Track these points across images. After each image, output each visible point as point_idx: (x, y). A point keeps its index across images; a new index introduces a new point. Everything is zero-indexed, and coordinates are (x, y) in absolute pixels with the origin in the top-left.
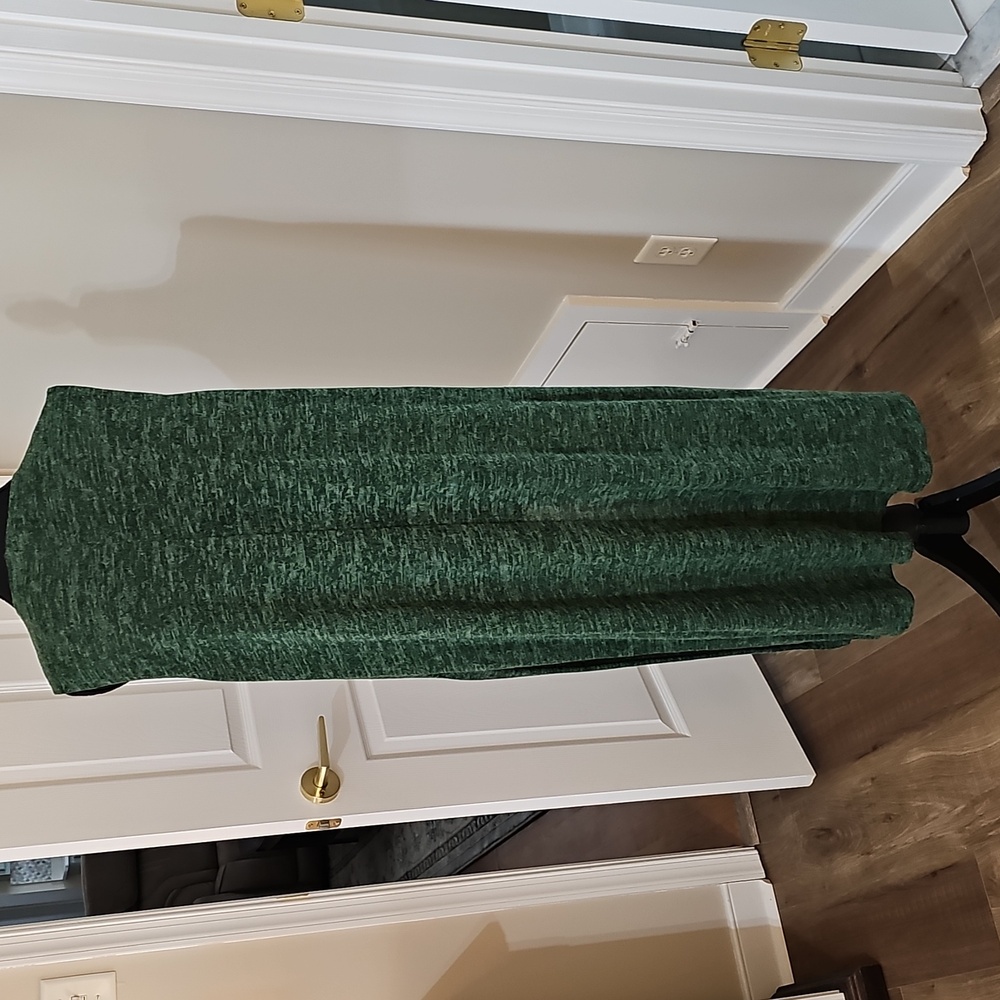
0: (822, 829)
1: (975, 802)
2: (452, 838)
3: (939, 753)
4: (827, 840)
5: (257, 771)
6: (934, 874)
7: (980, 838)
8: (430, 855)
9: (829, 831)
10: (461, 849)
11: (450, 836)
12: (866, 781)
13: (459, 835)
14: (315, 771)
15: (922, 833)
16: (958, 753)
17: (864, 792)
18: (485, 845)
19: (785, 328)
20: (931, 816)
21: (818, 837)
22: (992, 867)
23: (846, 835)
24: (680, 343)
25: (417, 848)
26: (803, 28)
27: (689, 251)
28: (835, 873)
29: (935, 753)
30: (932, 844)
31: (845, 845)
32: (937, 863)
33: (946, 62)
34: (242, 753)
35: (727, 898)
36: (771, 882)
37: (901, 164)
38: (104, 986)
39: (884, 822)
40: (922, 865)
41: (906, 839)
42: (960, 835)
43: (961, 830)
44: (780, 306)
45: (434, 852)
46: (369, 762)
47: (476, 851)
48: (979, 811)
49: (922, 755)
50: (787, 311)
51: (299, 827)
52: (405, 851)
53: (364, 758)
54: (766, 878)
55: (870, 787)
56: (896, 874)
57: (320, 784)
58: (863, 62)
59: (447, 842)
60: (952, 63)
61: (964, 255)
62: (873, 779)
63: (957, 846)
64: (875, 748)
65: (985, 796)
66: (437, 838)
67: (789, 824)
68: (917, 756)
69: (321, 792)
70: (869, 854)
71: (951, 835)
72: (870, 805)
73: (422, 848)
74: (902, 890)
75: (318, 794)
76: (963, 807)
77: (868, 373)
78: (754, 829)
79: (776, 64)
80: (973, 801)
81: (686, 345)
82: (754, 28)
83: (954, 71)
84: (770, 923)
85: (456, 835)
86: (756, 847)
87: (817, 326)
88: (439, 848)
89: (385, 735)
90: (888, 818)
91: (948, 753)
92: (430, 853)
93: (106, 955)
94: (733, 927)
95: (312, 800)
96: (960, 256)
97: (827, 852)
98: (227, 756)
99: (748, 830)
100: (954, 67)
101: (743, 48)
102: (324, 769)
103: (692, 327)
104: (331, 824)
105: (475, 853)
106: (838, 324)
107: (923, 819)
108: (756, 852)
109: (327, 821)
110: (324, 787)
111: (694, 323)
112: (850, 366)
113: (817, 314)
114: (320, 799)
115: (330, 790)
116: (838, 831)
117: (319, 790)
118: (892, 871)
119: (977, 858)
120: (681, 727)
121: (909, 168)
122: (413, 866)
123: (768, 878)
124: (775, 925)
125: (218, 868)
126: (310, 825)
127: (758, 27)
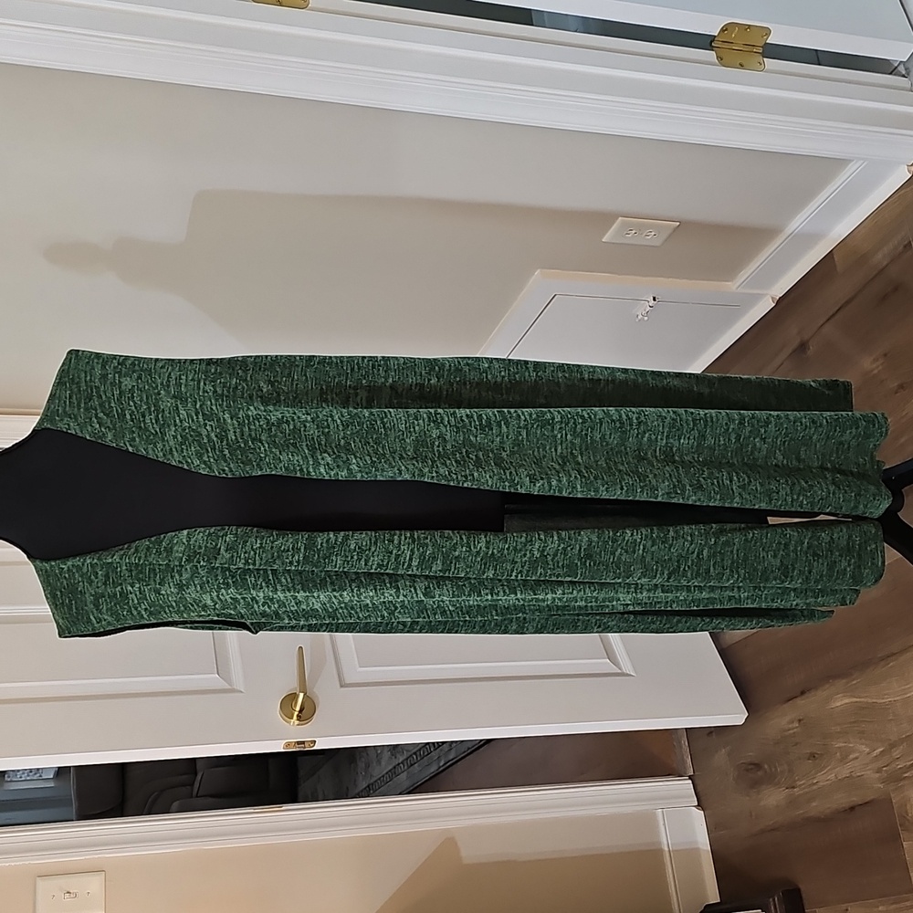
0: (751, 764)
1: (893, 746)
2: (411, 756)
3: (862, 700)
4: (755, 773)
5: (241, 694)
6: (852, 808)
7: (896, 778)
8: (390, 771)
9: (757, 766)
10: (419, 766)
11: (410, 753)
12: (793, 722)
13: (418, 753)
14: (293, 697)
15: (844, 772)
16: (878, 701)
17: (791, 732)
18: (441, 764)
19: (736, 307)
20: (852, 756)
21: (747, 770)
22: (906, 805)
23: (773, 770)
24: (640, 317)
25: (379, 762)
26: (767, 32)
27: (653, 233)
28: (762, 803)
29: (858, 700)
30: (851, 782)
31: (771, 779)
32: (856, 799)
33: (896, 68)
34: (227, 679)
35: (661, 823)
36: (703, 810)
37: (850, 161)
38: (94, 884)
39: (809, 759)
40: (841, 800)
41: (826, 777)
42: (877, 775)
43: (879, 770)
44: (733, 286)
45: (395, 767)
46: (343, 689)
47: (433, 769)
48: (896, 753)
49: (847, 701)
50: (740, 290)
51: (277, 747)
52: (368, 766)
53: (338, 685)
54: (698, 805)
55: (797, 727)
56: (817, 807)
57: (298, 709)
58: (819, 64)
59: (407, 759)
60: (902, 69)
61: (905, 246)
62: (800, 721)
63: (874, 785)
64: (803, 693)
65: (902, 741)
66: (398, 755)
67: (721, 757)
68: (841, 702)
69: (298, 716)
70: (794, 787)
71: (870, 774)
72: (796, 744)
73: (383, 763)
74: (824, 821)
75: (295, 717)
76: (881, 749)
77: (812, 350)
78: (689, 761)
79: (741, 65)
80: (890, 745)
81: (646, 318)
82: (723, 30)
83: (904, 76)
84: (701, 847)
85: (415, 753)
86: (690, 778)
87: (765, 306)
88: (399, 764)
89: (358, 666)
90: (813, 756)
91: (870, 701)
92: (390, 767)
93: (96, 856)
94: (666, 849)
95: (289, 723)
96: (901, 247)
97: (755, 784)
98: (213, 680)
99: (684, 762)
100: (904, 72)
101: (711, 48)
102: (301, 695)
103: (652, 303)
104: (306, 745)
105: (432, 770)
106: (786, 304)
107: (844, 760)
108: (690, 782)
109: (303, 742)
110: (300, 711)
111: (654, 299)
112: (796, 343)
113: (767, 294)
114: (297, 722)
115: (306, 714)
116: (766, 766)
117: (296, 713)
118: (814, 804)
119: (892, 795)
120: (627, 667)
121: (858, 165)
122: (375, 779)
123: (699, 805)
124: (705, 848)
125: (196, 774)
126: (288, 745)
127: (726, 30)
